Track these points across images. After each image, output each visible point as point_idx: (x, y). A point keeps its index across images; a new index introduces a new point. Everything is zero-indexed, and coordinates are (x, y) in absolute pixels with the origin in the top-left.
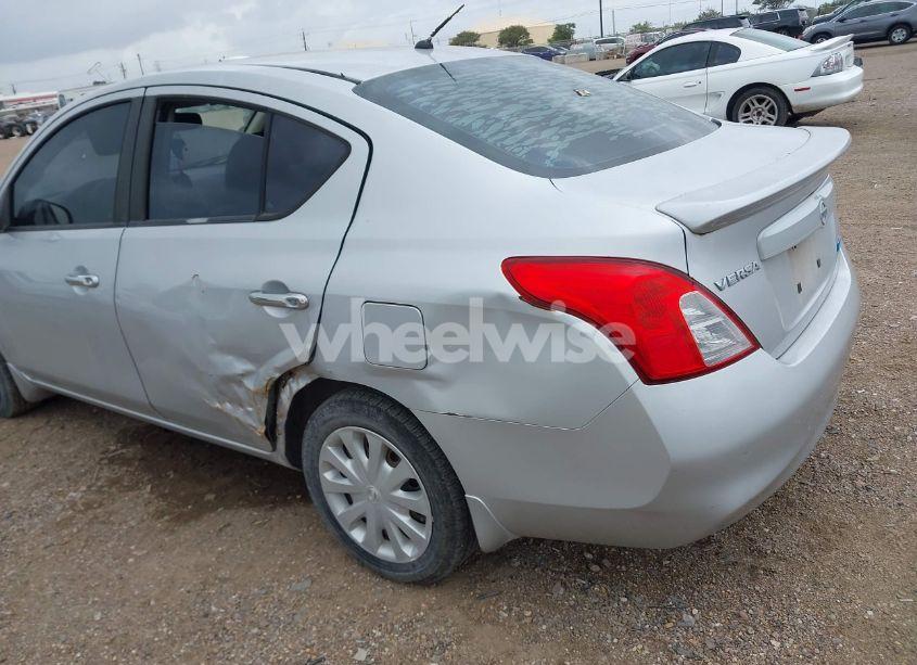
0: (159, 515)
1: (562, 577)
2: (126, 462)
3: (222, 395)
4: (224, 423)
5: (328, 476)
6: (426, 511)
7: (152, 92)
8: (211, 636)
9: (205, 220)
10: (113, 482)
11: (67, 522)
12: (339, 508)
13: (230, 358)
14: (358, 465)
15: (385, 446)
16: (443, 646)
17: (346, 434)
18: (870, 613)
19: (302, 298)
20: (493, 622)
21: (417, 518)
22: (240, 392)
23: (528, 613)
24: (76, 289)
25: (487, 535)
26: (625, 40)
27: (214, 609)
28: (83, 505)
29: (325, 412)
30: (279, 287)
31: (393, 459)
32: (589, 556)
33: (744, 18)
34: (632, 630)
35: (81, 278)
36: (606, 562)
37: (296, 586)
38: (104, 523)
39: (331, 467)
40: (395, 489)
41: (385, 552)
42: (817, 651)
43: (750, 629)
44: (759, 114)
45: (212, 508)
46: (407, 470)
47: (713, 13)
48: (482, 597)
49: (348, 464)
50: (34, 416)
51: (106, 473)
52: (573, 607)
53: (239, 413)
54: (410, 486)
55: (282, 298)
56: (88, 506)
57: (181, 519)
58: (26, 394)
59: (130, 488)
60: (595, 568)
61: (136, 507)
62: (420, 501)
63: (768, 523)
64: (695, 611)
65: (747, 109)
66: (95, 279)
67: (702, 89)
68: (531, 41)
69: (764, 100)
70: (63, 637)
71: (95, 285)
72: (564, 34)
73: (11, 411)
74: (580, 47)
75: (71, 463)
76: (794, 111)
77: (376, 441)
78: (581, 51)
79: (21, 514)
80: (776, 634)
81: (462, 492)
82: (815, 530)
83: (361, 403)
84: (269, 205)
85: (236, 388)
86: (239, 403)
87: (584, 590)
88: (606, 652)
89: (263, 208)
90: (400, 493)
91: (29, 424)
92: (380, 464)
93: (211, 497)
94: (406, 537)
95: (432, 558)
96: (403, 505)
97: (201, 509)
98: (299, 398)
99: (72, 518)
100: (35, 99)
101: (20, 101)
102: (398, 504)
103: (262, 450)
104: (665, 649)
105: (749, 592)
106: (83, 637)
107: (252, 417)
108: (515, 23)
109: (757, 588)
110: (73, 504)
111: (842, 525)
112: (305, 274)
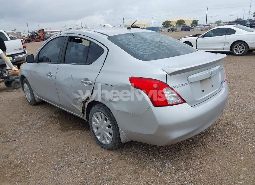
0: (59, 129)
1: (142, 153)
2: (55, 117)
3: (74, 103)
4: (74, 109)
5: (94, 123)
6: (112, 133)
7: (69, 35)
8: (63, 154)
9: (75, 64)
10: (51, 122)
11: (40, 128)
12: (95, 131)
13: (76, 94)
14: (99, 121)
15: (105, 117)
16: (111, 163)
17: (97, 113)
18: (211, 170)
19: (91, 82)
20: (123, 160)
21: (110, 134)
22: (78, 102)
23: (132, 159)
24: (48, 76)
25: (123, 139)
26: (212, 25)
27: (65, 149)
28: (44, 125)
29: (94, 108)
30: (87, 79)
31: (106, 120)
32: (150, 149)
33: (247, 21)
34: (154, 166)
35: (49, 74)
36: (153, 151)
37: (84, 147)
38: (47, 129)
39: (95, 121)
40: (106, 127)
41: (103, 142)
42: (194, 176)
43: (180, 169)
44: (240, 49)
45: (71, 129)
46: (109, 123)
47: (240, 19)
48: (122, 154)
49: (98, 120)
50: (38, 106)
51: (50, 119)
52: (142, 159)
53: (77, 107)
54: (109, 126)
55: (87, 82)
56: (45, 126)
57: (63, 131)
58: (36, 100)
59: (54, 123)
60: (150, 152)
61: (54, 127)
62: (111, 130)
63: (195, 149)
64: (169, 164)
65: (236, 47)
66: (52, 75)
67: (223, 41)
68: (185, 24)
69: (241, 45)
70: (33, 150)
71: (52, 76)
72: (195, 23)
73: (33, 104)
74: (199, 27)
75: (43, 116)
76: (250, 49)
77: (103, 115)
78: (199, 28)
79: (31, 125)
80: (186, 171)
81: (118, 128)
82: (206, 151)
83: (101, 107)
84: (88, 62)
85: (77, 101)
86: (77, 105)
87: (146, 156)
88: (146, 169)
89: (86, 62)
90: (107, 128)
91: (36, 107)
92: (104, 121)
93: (71, 127)
94: (108, 138)
95: (112, 143)
96: (108, 131)
97: (68, 129)
98: (89, 104)
99: (41, 127)
100: (55, 32)
101: (51, 32)
102: (106, 130)
103: (81, 116)
104: (159, 170)
105: (184, 162)
106: (37, 151)
107: (79, 108)
108: (182, 19)
109: (186, 161)
110: (42, 125)
111: (213, 151)
112: (92, 77)
